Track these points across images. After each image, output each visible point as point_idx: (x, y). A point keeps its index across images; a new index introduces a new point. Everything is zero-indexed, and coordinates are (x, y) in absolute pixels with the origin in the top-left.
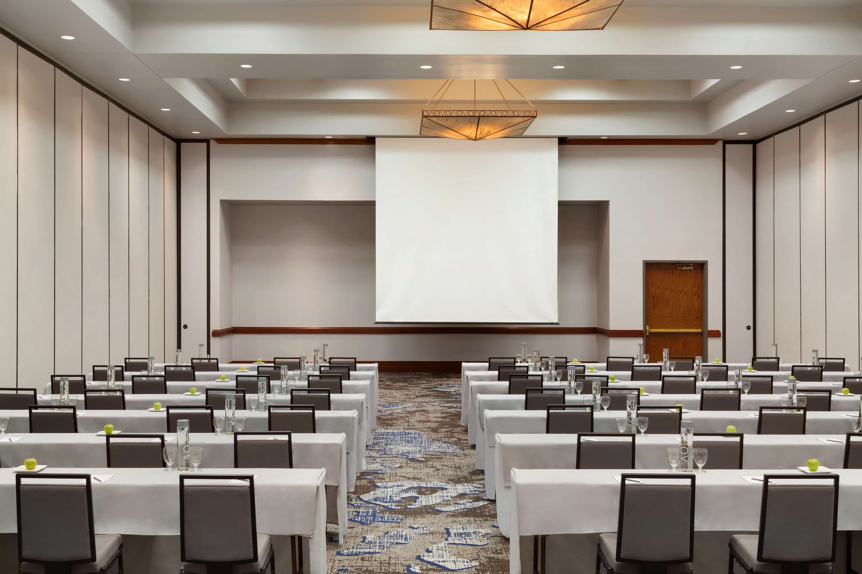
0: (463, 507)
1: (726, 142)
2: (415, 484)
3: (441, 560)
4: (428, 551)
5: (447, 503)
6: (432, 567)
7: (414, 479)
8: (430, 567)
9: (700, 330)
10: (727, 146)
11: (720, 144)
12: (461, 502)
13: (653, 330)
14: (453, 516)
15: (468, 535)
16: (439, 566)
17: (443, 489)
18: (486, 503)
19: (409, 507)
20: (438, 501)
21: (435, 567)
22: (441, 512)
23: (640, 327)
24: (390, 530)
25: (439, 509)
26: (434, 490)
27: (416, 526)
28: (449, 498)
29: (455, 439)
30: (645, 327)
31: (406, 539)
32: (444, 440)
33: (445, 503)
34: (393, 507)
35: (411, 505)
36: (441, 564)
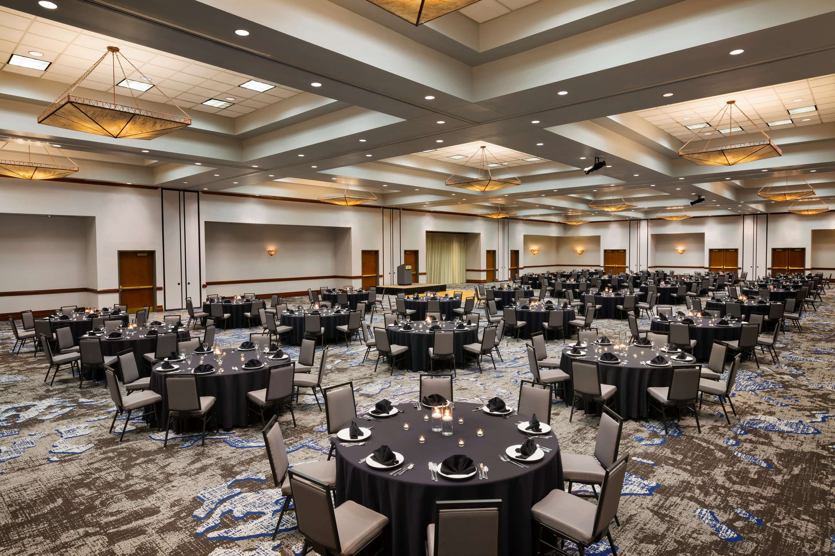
0: (56, 414)
1: (163, 189)
2: (9, 406)
3: (68, 449)
4: (54, 446)
5: (43, 414)
6: (65, 455)
7: (6, 403)
8: (63, 455)
9: (151, 287)
10: (164, 191)
11: (160, 189)
12: (53, 411)
13: (124, 288)
14: (55, 421)
15: (73, 430)
16: (68, 453)
17: (34, 405)
18: (71, 408)
19: (17, 422)
20: (36, 413)
21: (67, 454)
22: (43, 421)
23: (117, 287)
24: (15, 440)
25: (40, 418)
26: (27, 408)
27: (33, 433)
28: (43, 410)
29: (17, 371)
30: (119, 287)
31: (32, 443)
32: (7, 373)
33: (42, 414)
34: (5, 425)
35: (18, 420)
36: (69, 451)
